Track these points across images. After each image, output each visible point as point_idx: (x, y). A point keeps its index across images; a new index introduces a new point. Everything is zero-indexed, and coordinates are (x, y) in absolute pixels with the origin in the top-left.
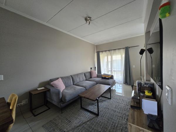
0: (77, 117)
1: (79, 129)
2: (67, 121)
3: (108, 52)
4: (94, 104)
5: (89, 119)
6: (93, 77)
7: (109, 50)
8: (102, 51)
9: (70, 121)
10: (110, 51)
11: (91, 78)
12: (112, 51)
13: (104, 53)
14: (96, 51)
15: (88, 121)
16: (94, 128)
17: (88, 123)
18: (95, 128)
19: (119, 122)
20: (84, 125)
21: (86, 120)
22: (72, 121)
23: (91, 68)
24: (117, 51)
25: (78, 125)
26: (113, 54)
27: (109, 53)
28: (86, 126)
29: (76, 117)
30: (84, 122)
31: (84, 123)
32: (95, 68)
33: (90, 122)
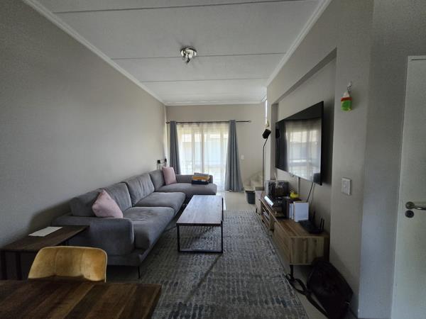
0: (183, 270)
1: (204, 286)
2: (168, 286)
3: (195, 125)
4: (199, 238)
5: (210, 265)
6: (169, 182)
7: (198, 123)
8: (182, 123)
9: (177, 283)
10: (201, 125)
11: (164, 184)
12: (205, 126)
13: (186, 126)
14: (166, 121)
15: (211, 268)
16: (228, 273)
17: (213, 270)
18: (231, 273)
19: (257, 250)
20: (209, 276)
21: (208, 268)
22: (179, 281)
23: (159, 162)
24: (214, 125)
25: (198, 281)
26: (207, 131)
27: (198, 128)
28: (213, 276)
29: (181, 271)
30: (204, 272)
31: (206, 274)
32: (166, 160)
33: (216, 268)
